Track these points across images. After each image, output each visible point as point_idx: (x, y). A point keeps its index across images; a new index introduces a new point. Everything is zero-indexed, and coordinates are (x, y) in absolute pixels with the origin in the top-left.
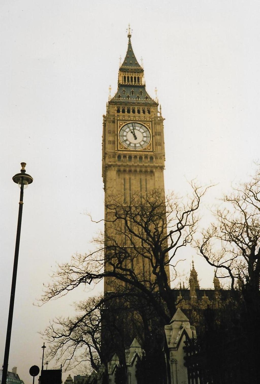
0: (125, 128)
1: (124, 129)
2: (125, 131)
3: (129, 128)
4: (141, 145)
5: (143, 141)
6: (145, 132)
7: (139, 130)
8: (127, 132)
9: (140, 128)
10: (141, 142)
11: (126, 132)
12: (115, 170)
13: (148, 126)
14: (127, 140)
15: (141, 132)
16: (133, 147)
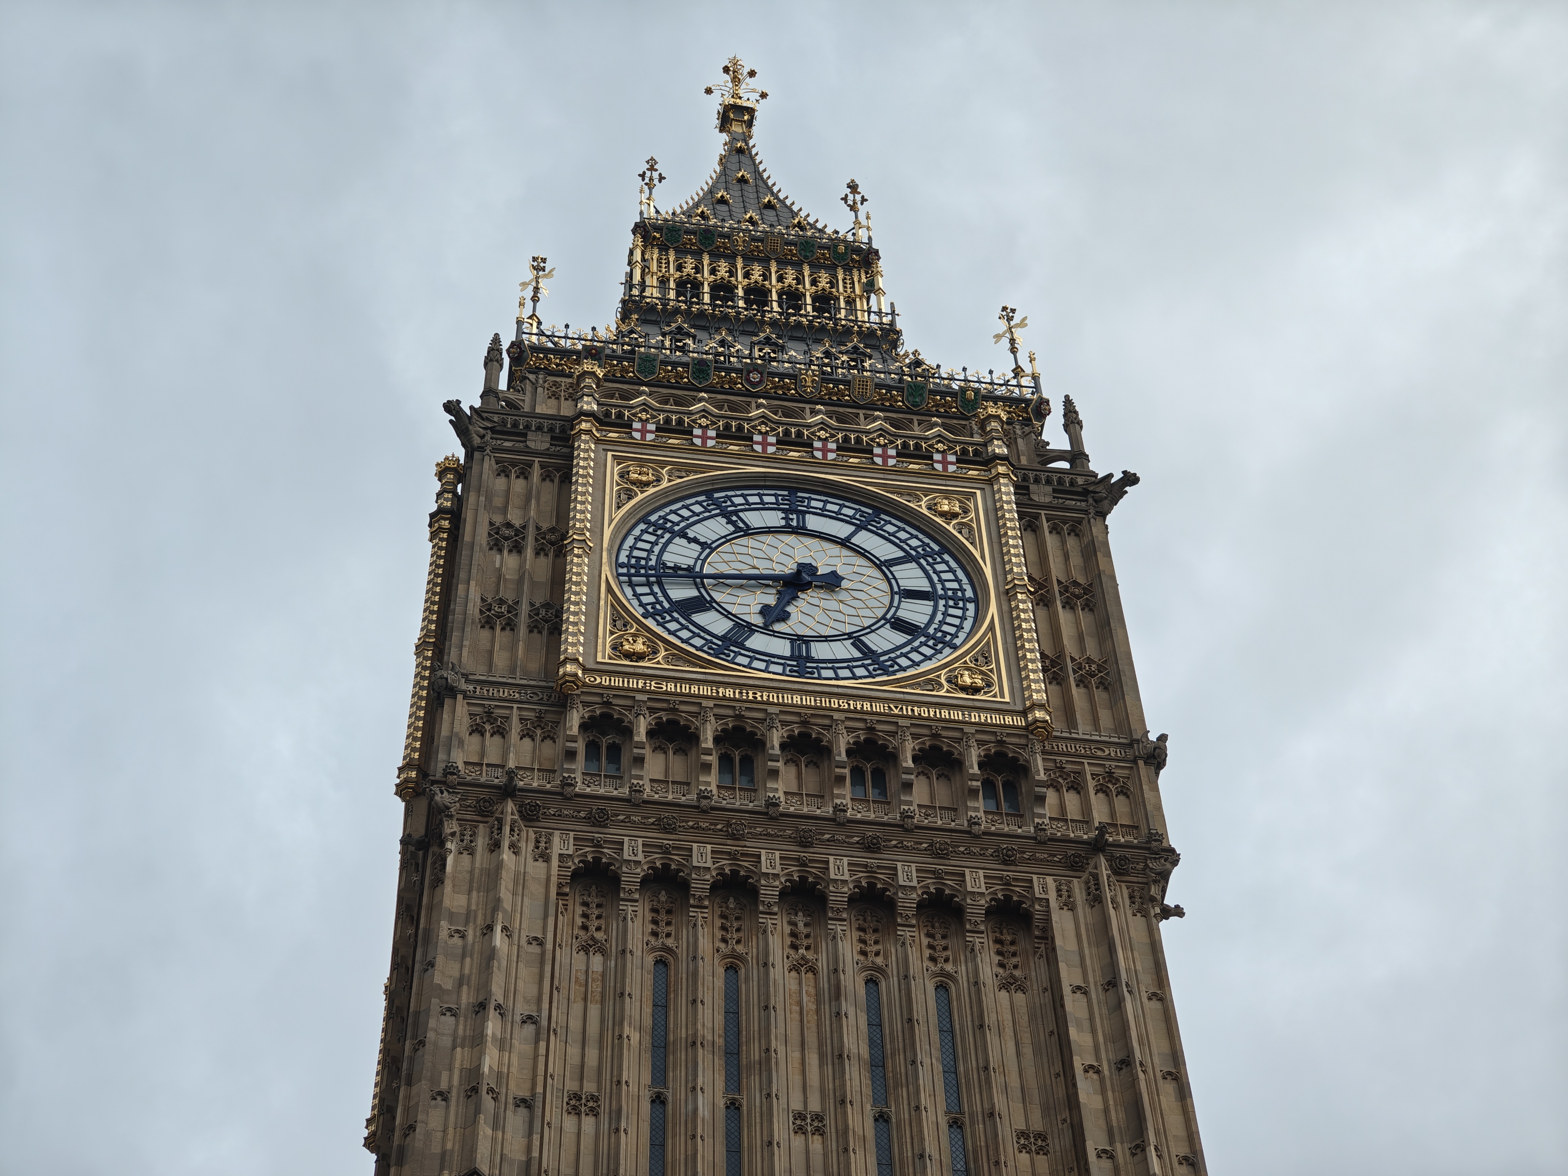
0: (685, 513)
1: (674, 518)
2: (683, 534)
3: (726, 515)
4: (868, 653)
5: (899, 625)
6: (908, 558)
7: (848, 539)
8: (704, 545)
9: (859, 528)
10: (871, 629)
11: (695, 540)
12: (545, 857)
13: (949, 516)
14: (701, 604)
15: (862, 553)
16: (770, 658)
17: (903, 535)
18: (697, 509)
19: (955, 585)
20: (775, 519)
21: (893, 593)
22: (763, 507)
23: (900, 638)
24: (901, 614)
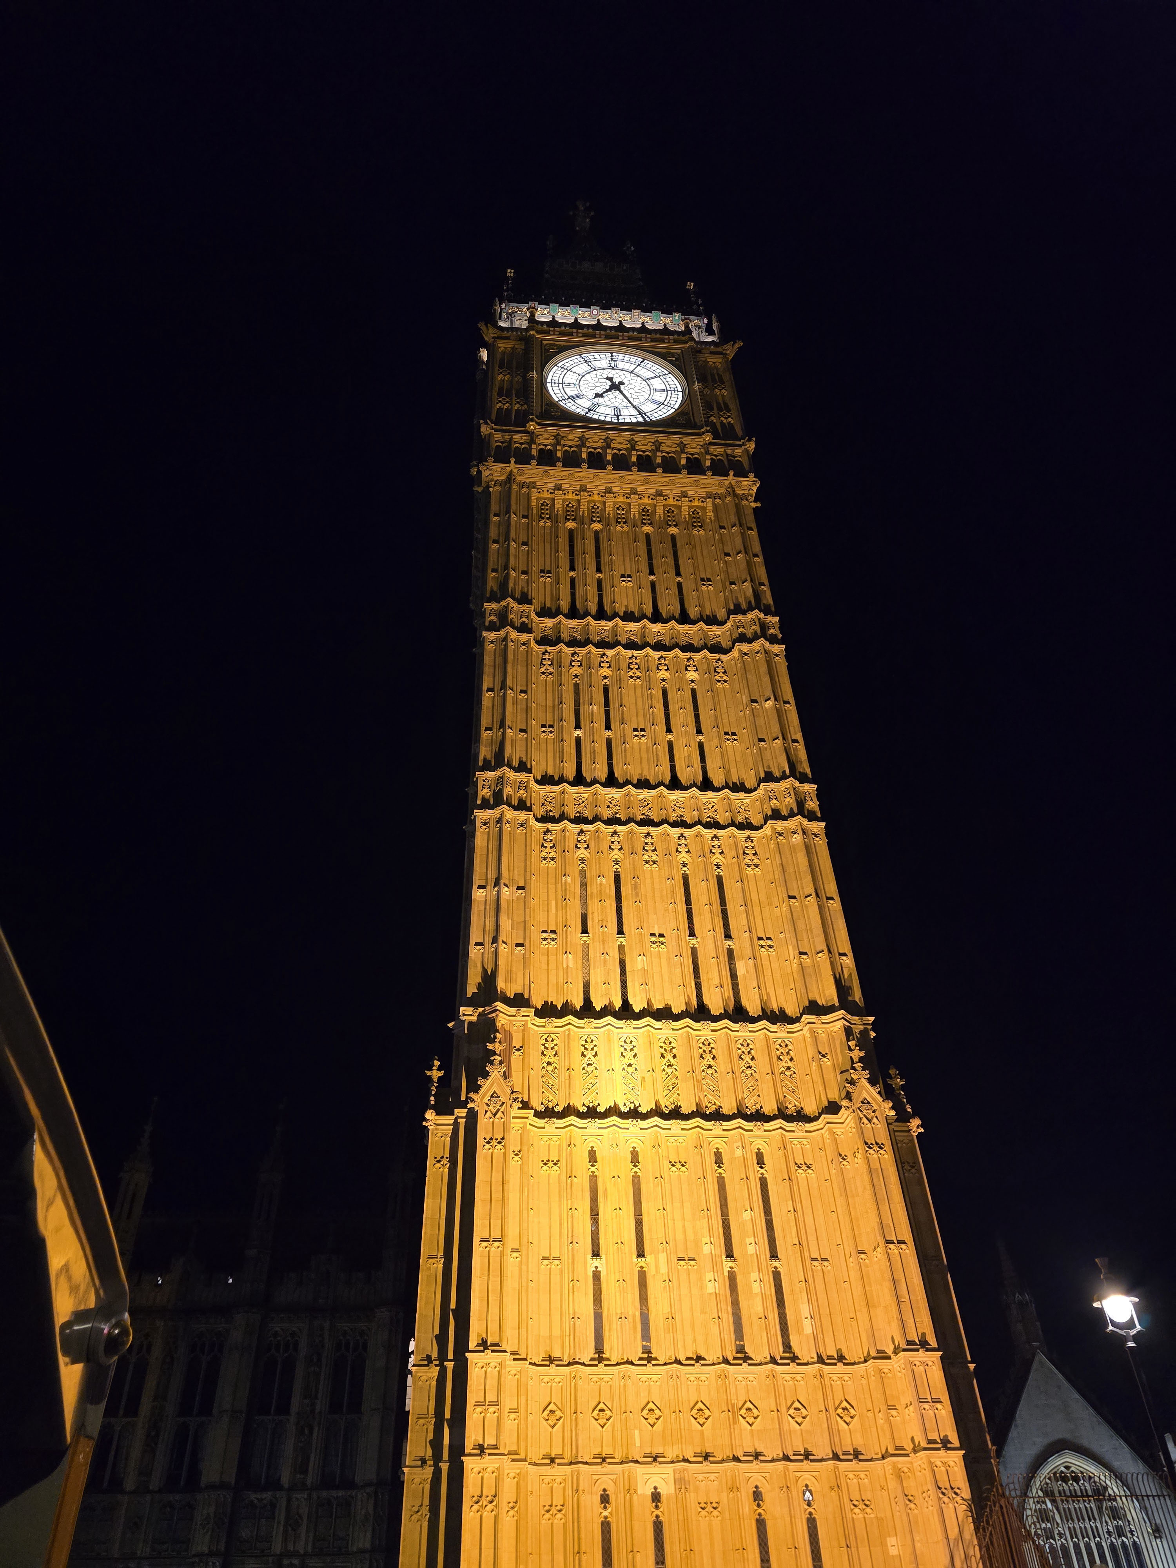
17: (654, 368)
18: (576, 361)
19: (674, 386)
20: (605, 364)
21: (650, 390)
22: (601, 359)
23: (655, 406)
24: (654, 398)
